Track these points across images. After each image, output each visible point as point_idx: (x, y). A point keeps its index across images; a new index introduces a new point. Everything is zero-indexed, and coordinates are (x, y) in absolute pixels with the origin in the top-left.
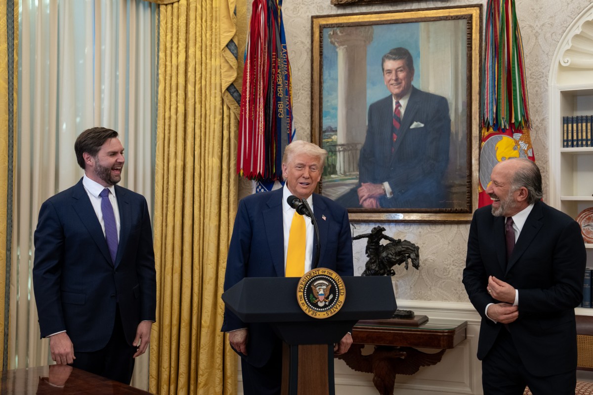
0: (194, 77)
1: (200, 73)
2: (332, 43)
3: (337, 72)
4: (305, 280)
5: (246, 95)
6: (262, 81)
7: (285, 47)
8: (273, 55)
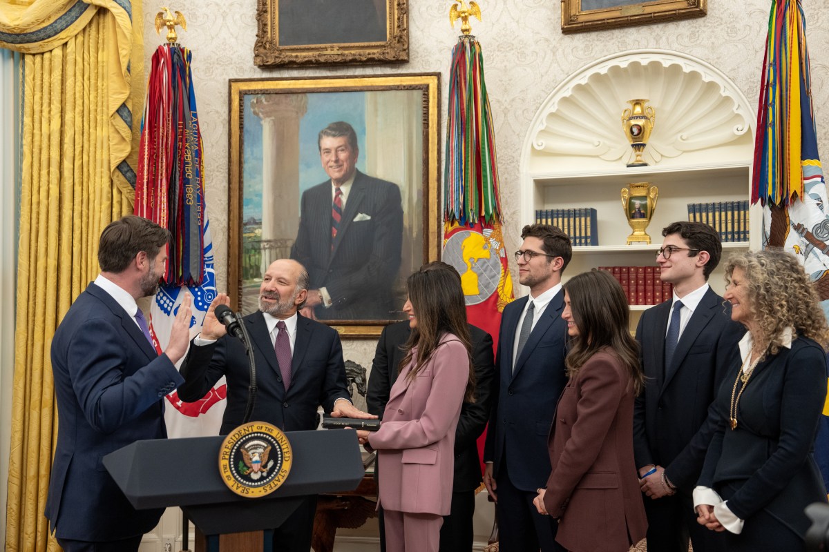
0: (72, 150)
1: (81, 145)
2: (255, 113)
3: (262, 150)
4: (232, 441)
5: (143, 175)
6: (164, 157)
7: (195, 115)
8: (179, 125)
